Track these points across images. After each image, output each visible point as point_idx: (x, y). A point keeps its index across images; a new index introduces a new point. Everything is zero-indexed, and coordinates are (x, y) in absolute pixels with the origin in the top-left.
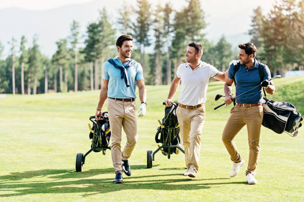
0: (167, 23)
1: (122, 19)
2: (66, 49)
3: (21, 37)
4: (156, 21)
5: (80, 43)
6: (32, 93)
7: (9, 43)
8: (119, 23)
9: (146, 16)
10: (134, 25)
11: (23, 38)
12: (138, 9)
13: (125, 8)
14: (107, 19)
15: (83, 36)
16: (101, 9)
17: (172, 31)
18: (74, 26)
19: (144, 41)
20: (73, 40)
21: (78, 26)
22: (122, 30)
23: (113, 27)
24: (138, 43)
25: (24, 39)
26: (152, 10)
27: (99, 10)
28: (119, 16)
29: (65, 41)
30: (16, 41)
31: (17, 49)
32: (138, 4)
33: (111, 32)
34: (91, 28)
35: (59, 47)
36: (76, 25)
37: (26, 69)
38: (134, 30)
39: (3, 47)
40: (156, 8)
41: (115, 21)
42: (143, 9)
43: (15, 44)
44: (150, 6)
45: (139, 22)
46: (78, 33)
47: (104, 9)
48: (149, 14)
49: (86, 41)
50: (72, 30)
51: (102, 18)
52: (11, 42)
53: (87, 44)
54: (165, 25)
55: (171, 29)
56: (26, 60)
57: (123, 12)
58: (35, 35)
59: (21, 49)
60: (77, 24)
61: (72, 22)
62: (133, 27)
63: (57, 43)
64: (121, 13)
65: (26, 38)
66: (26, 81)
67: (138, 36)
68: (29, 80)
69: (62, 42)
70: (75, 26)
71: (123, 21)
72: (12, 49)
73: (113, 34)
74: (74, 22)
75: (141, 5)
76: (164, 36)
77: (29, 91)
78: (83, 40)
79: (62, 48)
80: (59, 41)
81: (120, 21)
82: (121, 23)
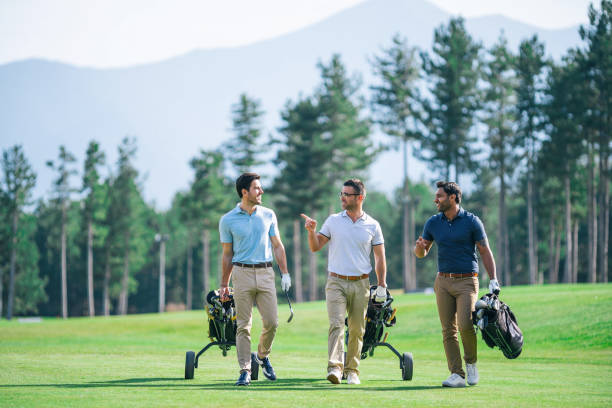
0: (527, 103)
1: (388, 92)
2: (221, 182)
3: (86, 147)
4: (491, 96)
5: (261, 163)
6: (114, 312)
7: (50, 164)
8: (381, 102)
9: (463, 80)
10: (427, 107)
11: (93, 149)
12: (439, 61)
13: (400, 57)
14: (346, 92)
15: (273, 142)
16: (327, 62)
17: (541, 126)
18: (243, 111)
19: (458, 155)
20: (242, 155)
21: (255, 115)
22: (389, 123)
23: (364, 114)
24: (441, 162)
25: (95, 155)
26: (481, 64)
27: (320, 65)
28: (379, 81)
29: (218, 159)
30: (73, 159)
31: (75, 181)
32: (439, 46)
33: (357, 130)
34: (296, 118)
35: (200, 175)
36: (250, 110)
37: (101, 243)
38: (427, 123)
39: (34, 177)
40: (490, 58)
41: (369, 95)
42: (453, 62)
43: (69, 167)
44: (474, 50)
45: (442, 100)
46: (255, 133)
47: (335, 63)
48: (472, 77)
49: (281, 156)
50: (238, 123)
51: (329, 88)
52: (58, 163)
53: (283, 165)
54: (521, 109)
55: (536, 121)
56: (101, 215)
57: (392, 69)
58: (126, 141)
59: (86, 182)
60: (254, 106)
61: (237, 100)
62: (425, 115)
63: (194, 163)
64: (385, 73)
65: (101, 149)
66: (98, 277)
67: (440, 140)
68: (108, 275)
69: (210, 161)
70: (246, 112)
71: (393, 97)
72: (60, 182)
73: (363, 134)
74: (244, 101)
75: (447, 49)
76: (518, 142)
77: (107, 305)
78: (272, 154)
79: (210, 177)
80: (199, 156)
81: (384, 96)
82: (388, 103)
